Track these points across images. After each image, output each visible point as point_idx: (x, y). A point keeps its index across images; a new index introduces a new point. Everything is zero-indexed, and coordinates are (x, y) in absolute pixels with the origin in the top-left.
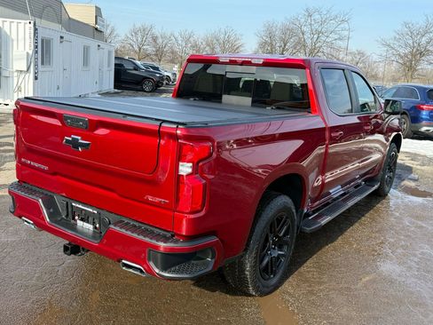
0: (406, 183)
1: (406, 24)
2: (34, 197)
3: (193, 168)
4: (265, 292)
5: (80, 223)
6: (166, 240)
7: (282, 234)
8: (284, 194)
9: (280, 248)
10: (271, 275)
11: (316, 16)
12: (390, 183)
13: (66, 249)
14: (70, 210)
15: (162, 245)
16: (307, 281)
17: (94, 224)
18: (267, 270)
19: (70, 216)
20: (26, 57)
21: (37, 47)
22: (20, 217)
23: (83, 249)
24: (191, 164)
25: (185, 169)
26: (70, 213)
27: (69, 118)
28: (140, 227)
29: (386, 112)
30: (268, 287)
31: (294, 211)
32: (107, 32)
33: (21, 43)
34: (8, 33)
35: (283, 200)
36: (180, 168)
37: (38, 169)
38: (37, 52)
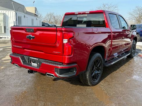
0: (140, 54)
1: (137, 7)
2: (18, 57)
3: (68, 41)
4: (94, 85)
5: (33, 64)
6: (60, 65)
7: (98, 66)
8: (98, 53)
9: (98, 71)
10: (96, 79)
11: (107, 6)
12: (134, 54)
13: (29, 72)
14: (29, 60)
15: (59, 66)
16: (107, 81)
17: (37, 63)
18: (94, 77)
19: (30, 62)
20: (13, 22)
21: (17, 19)
22: (14, 64)
23: (34, 72)
24: (67, 40)
25: (65, 41)
26: (29, 61)
27: (28, 29)
28: (52, 62)
29: (131, 29)
30: (95, 83)
31: (102, 58)
32: (39, 16)
33: (12, 18)
34: (8, 15)
35: (98, 55)
36: (64, 41)
37: (19, 48)
38: (17, 21)
